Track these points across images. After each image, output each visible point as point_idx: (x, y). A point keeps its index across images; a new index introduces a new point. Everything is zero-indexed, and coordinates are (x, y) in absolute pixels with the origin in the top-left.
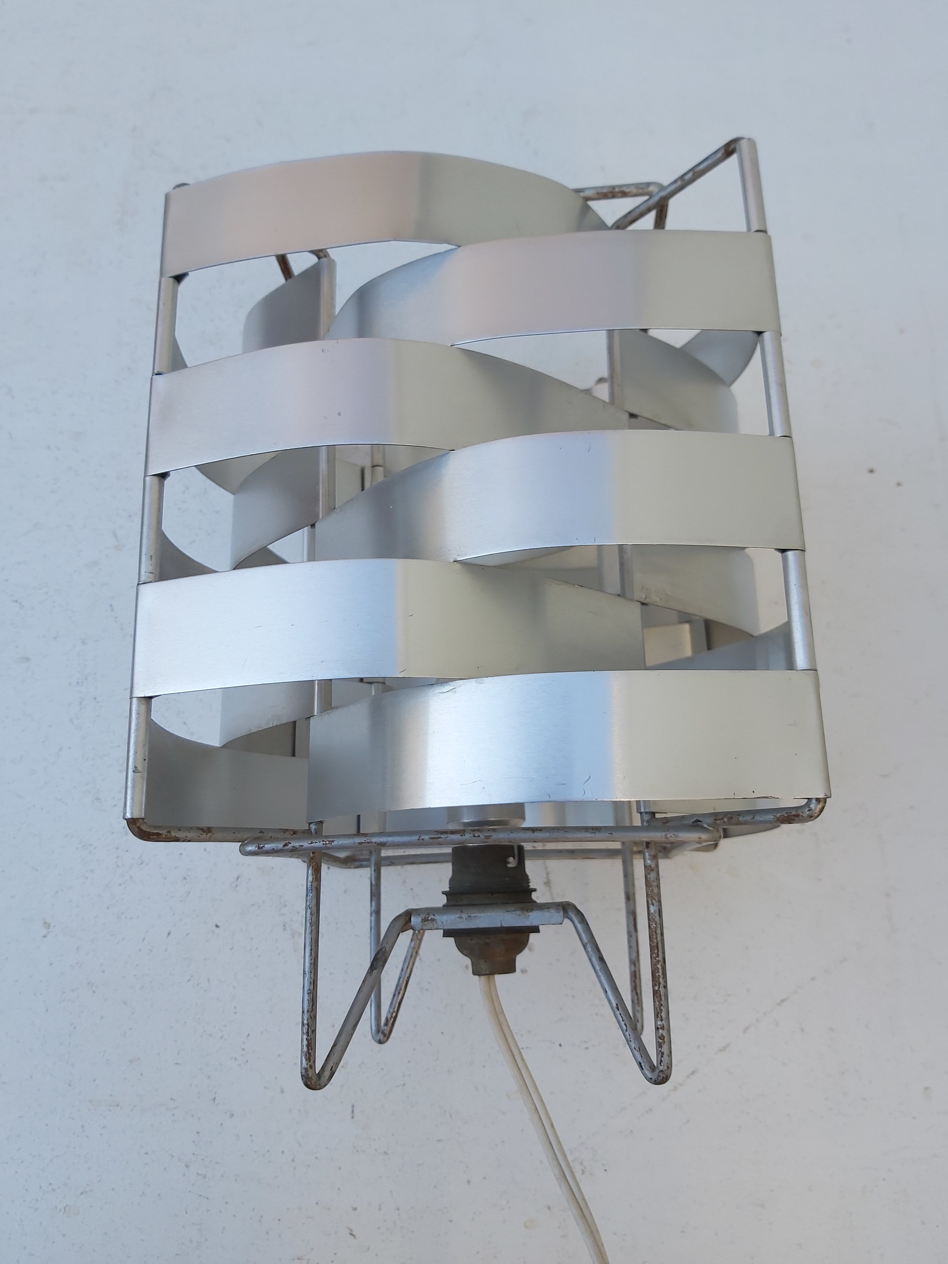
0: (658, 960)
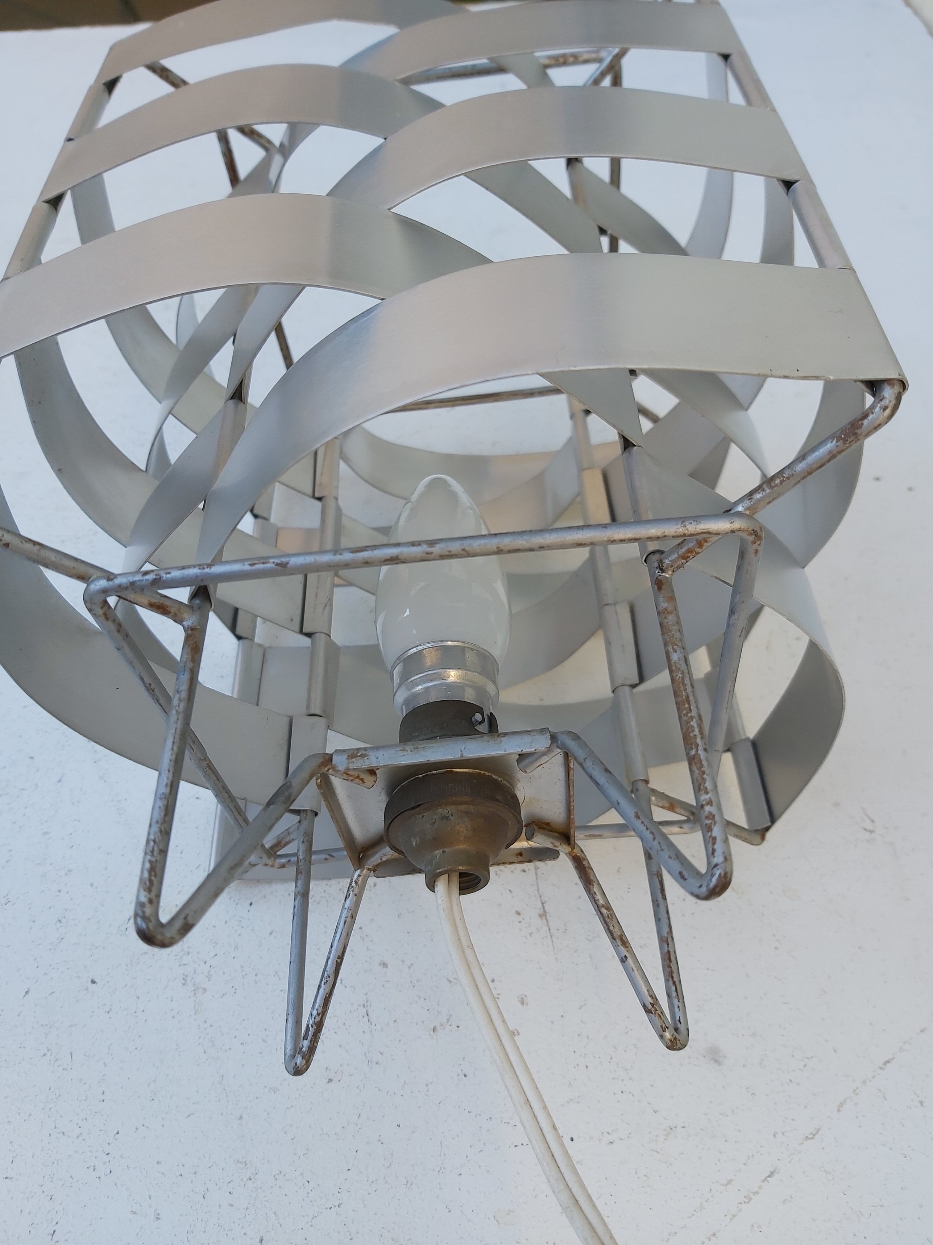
0: (691, 716)
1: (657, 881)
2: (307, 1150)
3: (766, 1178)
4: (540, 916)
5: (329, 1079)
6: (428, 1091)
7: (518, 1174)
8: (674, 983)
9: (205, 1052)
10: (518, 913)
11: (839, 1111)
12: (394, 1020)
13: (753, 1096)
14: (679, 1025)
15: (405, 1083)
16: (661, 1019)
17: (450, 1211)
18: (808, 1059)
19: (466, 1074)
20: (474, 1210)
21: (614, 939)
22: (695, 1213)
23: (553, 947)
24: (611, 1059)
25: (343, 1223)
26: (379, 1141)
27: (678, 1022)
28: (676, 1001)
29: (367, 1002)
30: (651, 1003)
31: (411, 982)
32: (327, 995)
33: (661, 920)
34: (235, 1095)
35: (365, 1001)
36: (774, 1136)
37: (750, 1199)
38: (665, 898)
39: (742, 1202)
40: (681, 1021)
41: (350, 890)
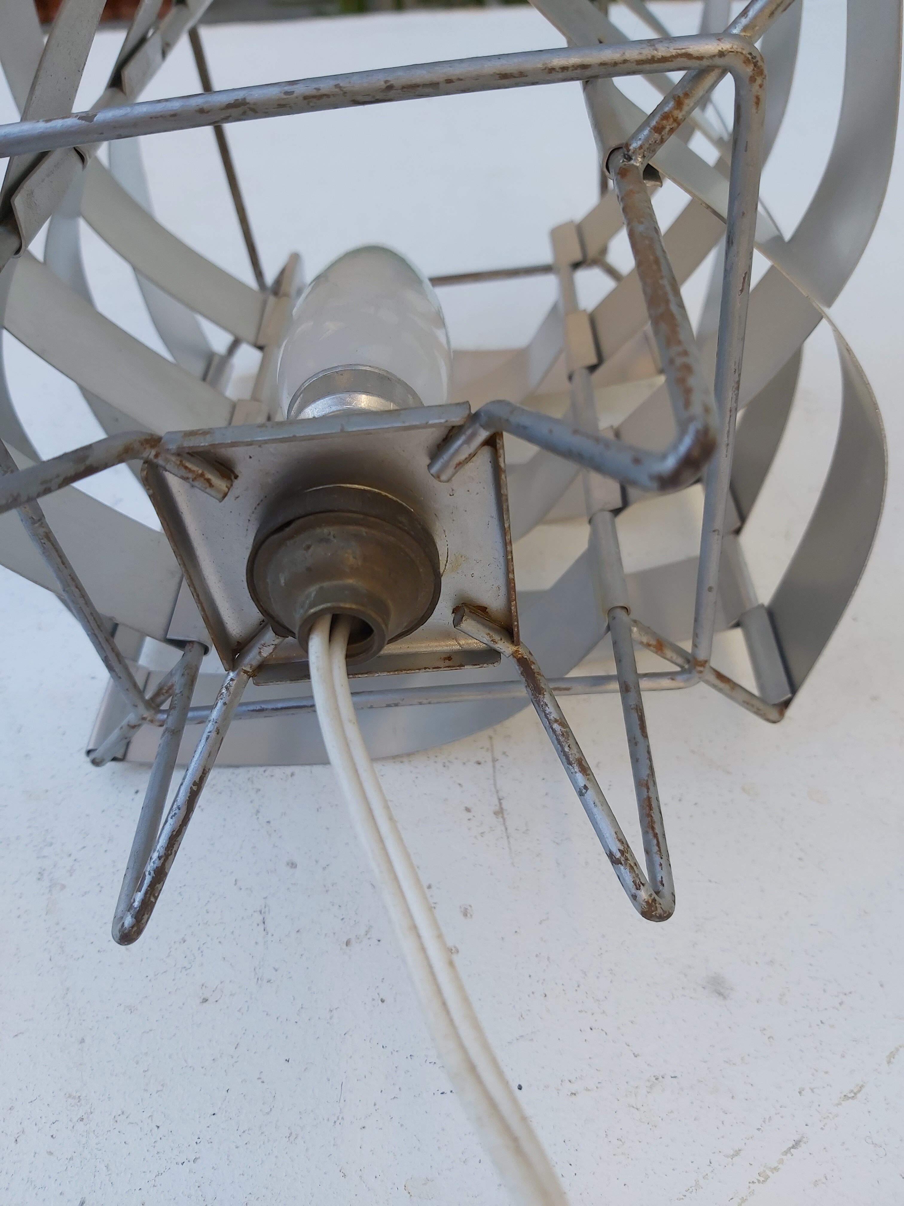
1: (635, 716)
2: (163, 1085)
3: (790, 1148)
4: (496, 813)
5: (204, 999)
6: (331, 1018)
7: (443, 1130)
8: (656, 835)
9: (50, 960)
10: (468, 810)
11: (889, 1062)
12: (297, 930)
13: (771, 1039)
14: (661, 887)
15: (302, 1008)
16: (635, 872)
17: (344, 1176)
18: (845, 994)
19: (384, 998)
20: (378, 1176)
21: (570, 763)
22: (687, 1194)
23: (510, 849)
24: (578, 986)
25: (197, 1184)
26: (259, 1078)
27: (659, 884)
28: (657, 859)
29: (265, 907)
30: (619, 850)
31: (325, 886)
32: (175, 833)
33: (639, 760)
34: (79, 1014)
35: (263, 906)
36: (800, 1093)
37: (767, 1178)
38: (645, 735)
39: (756, 1181)
40: (664, 882)
41: (218, 698)
